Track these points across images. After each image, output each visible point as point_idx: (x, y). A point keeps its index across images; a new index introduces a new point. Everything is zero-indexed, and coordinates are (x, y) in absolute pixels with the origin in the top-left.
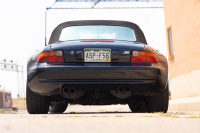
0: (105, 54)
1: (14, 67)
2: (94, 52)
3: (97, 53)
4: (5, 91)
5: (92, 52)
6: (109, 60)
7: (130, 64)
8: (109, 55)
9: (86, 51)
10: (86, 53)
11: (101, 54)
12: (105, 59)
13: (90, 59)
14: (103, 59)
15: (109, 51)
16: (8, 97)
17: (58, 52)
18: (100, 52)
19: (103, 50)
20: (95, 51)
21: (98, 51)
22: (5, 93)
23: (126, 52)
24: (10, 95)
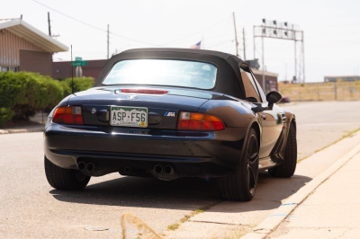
0: (139, 116)
1: (289, 33)
2: (123, 111)
3: (128, 113)
4: (266, 74)
5: (122, 111)
6: (146, 125)
7: (176, 132)
8: (146, 117)
9: (114, 108)
10: (112, 112)
11: (134, 115)
12: (140, 123)
13: (119, 122)
14: (136, 122)
15: (145, 110)
16: (271, 82)
17: (77, 108)
18: (132, 111)
19: (137, 109)
20: (126, 109)
21: (130, 110)
22: (266, 77)
23: (171, 114)
24: (275, 79)
